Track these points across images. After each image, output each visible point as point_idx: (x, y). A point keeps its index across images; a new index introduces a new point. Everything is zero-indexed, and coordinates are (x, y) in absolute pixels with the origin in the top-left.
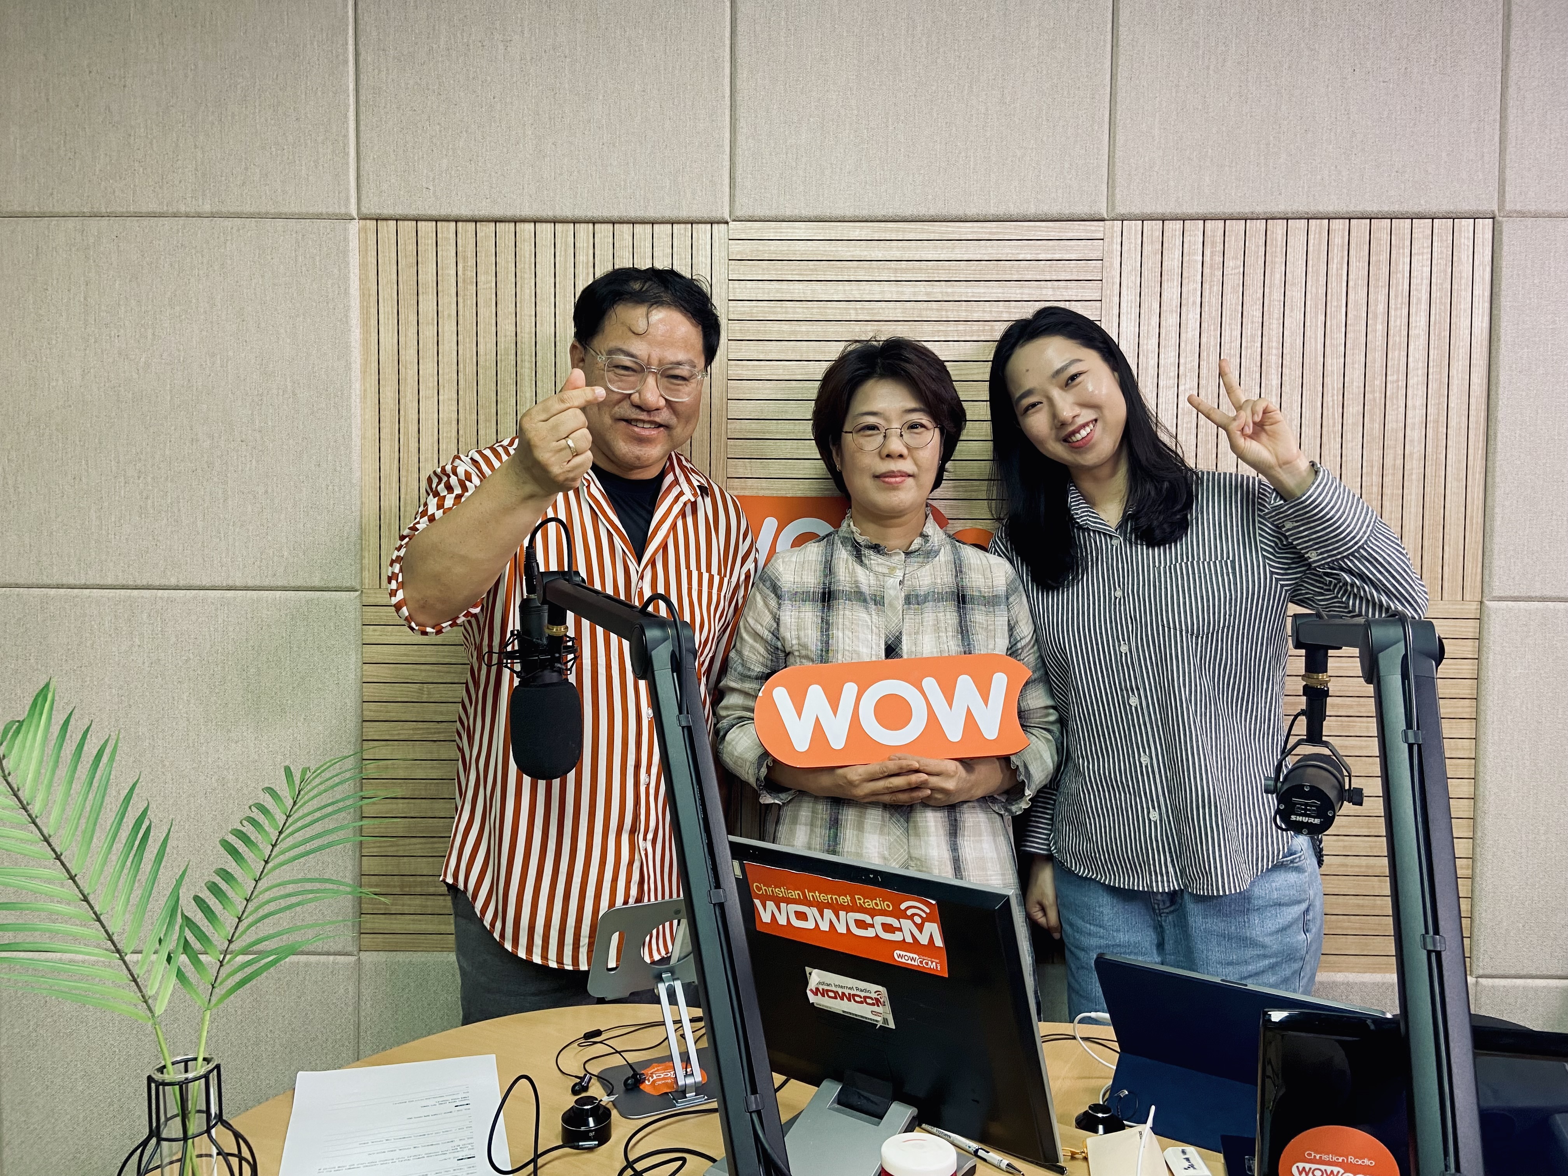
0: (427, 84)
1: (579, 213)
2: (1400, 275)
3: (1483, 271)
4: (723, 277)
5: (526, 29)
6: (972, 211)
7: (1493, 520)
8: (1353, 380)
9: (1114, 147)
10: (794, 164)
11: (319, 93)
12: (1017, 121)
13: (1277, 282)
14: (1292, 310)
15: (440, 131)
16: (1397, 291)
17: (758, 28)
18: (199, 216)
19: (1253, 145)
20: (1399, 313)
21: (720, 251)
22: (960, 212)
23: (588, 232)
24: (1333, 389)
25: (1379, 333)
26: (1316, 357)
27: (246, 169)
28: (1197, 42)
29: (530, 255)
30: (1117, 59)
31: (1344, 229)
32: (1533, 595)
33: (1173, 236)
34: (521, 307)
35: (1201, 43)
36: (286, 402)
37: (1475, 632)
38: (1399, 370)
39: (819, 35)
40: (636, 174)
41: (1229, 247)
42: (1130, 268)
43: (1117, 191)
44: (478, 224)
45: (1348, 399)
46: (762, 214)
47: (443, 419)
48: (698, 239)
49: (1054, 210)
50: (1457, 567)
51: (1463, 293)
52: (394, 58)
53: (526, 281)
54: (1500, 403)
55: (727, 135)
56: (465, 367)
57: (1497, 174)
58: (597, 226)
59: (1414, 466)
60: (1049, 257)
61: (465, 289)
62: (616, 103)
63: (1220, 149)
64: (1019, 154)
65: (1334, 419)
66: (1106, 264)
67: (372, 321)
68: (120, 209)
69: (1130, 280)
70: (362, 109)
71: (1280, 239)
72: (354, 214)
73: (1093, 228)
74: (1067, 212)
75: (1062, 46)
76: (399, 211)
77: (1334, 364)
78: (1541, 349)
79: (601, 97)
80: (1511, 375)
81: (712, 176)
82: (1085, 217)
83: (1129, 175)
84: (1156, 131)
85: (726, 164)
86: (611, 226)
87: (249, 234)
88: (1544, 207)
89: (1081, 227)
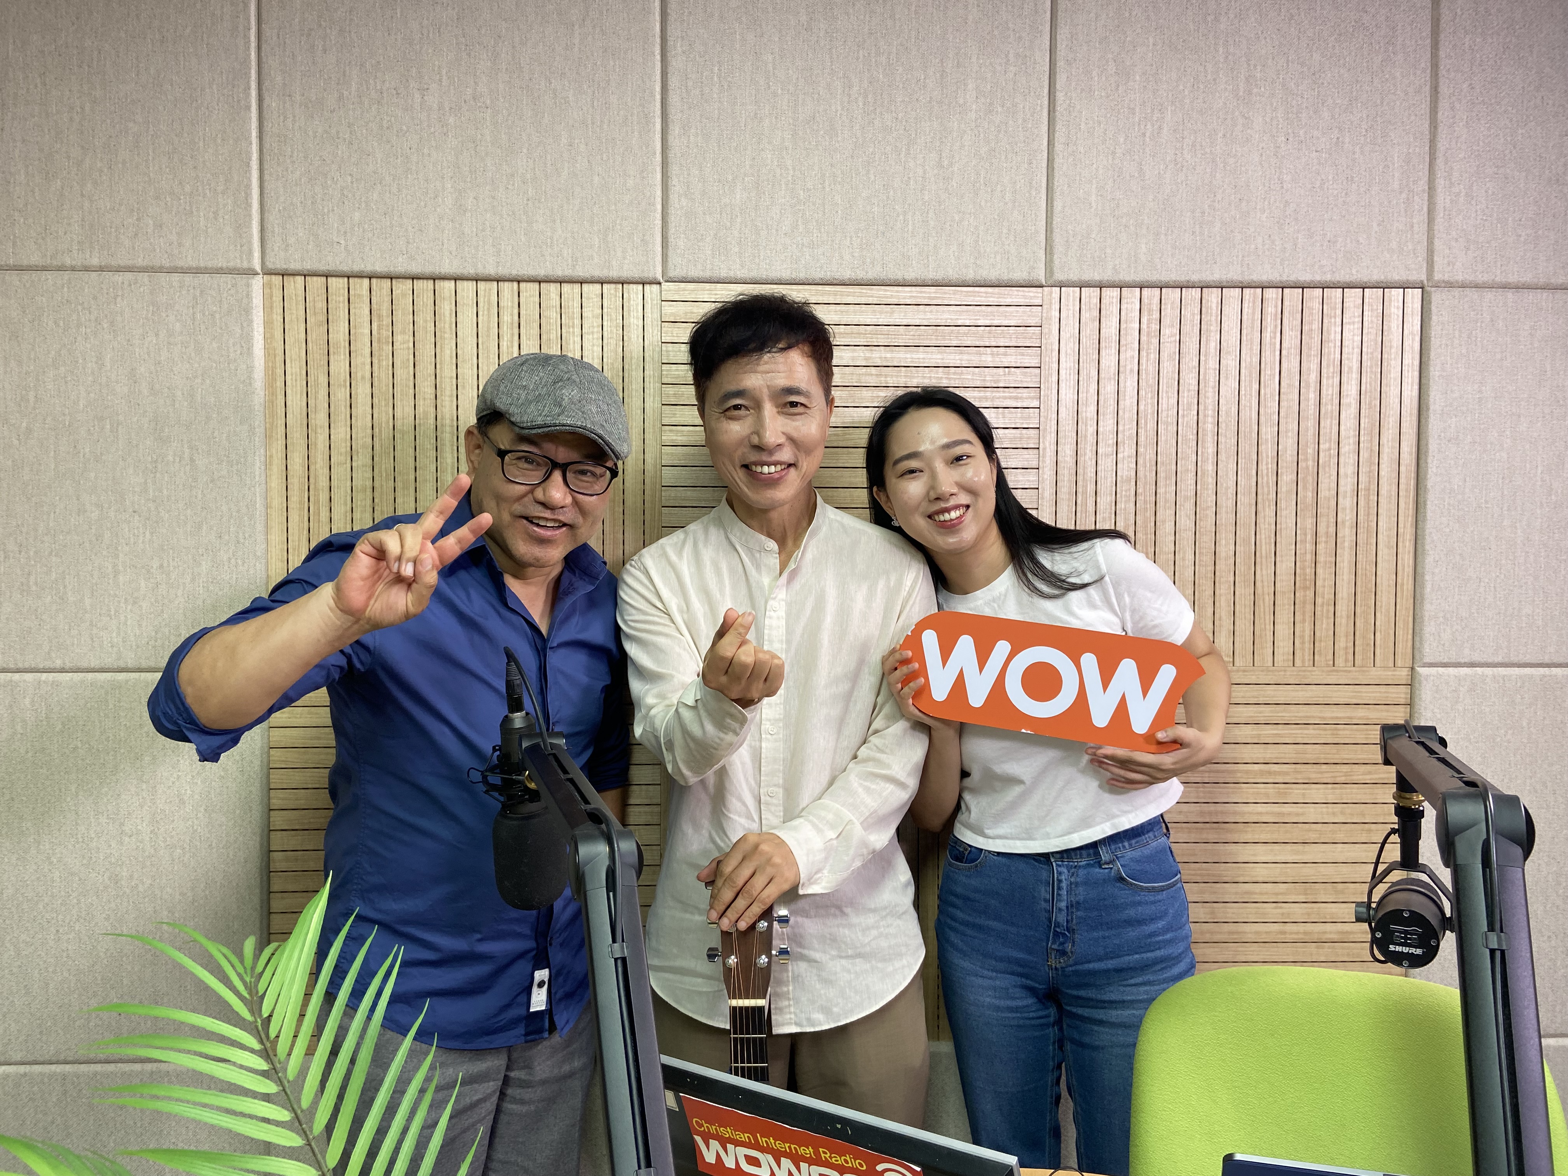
0: (338, 132)
1: (503, 271)
2: (1331, 344)
3: (1413, 340)
4: (655, 339)
5: (445, 77)
6: (911, 275)
7: (1423, 587)
8: (1286, 448)
9: (1052, 213)
10: (729, 224)
11: (219, 141)
12: (955, 185)
13: (1212, 350)
14: (1227, 378)
15: (352, 183)
16: (1329, 360)
17: (690, 84)
18: (87, 269)
19: (1189, 214)
20: (1330, 382)
21: (652, 313)
22: (899, 275)
23: (512, 290)
24: (1267, 456)
25: (1312, 402)
26: (1251, 426)
27: (139, 220)
28: (1134, 109)
29: (451, 314)
30: (1054, 125)
31: (1277, 298)
32: (1463, 661)
33: (1111, 303)
34: (441, 368)
35: (1137, 110)
36: (182, 469)
37: (1406, 698)
38: (1330, 439)
39: (753, 92)
40: (563, 231)
41: (1165, 315)
42: (1068, 335)
43: (1055, 256)
44: (394, 281)
45: (1282, 467)
46: (696, 275)
47: (357, 488)
48: (629, 300)
49: (993, 275)
50: (1389, 634)
51: (1393, 362)
52: (300, 106)
53: (446, 342)
54: (1430, 470)
55: (659, 193)
56: (380, 431)
57: (1426, 244)
58: (522, 285)
59: (1346, 533)
60: (988, 323)
61: (380, 349)
62: (541, 157)
63: (1156, 217)
64: (957, 218)
65: (1268, 487)
66: (1045, 330)
67: (278, 384)
69: (1069, 347)
70: (267, 157)
71: (1214, 306)
72: (258, 268)
73: (1031, 294)
74: (1006, 278)
75: (1000, 109)
76: (308, 266)
77: (1268, 432)
78: (1469, 419)
79: (525, 151)
80: (1440, 444)
81: (644, 235)
82: (1024, 284)
83: (1067, 241)
84: (1093, 198)
85: (659, 222)
86: (536, 285)
87: (142, 289)
88: (1470, 277)
89: (1020, 293)
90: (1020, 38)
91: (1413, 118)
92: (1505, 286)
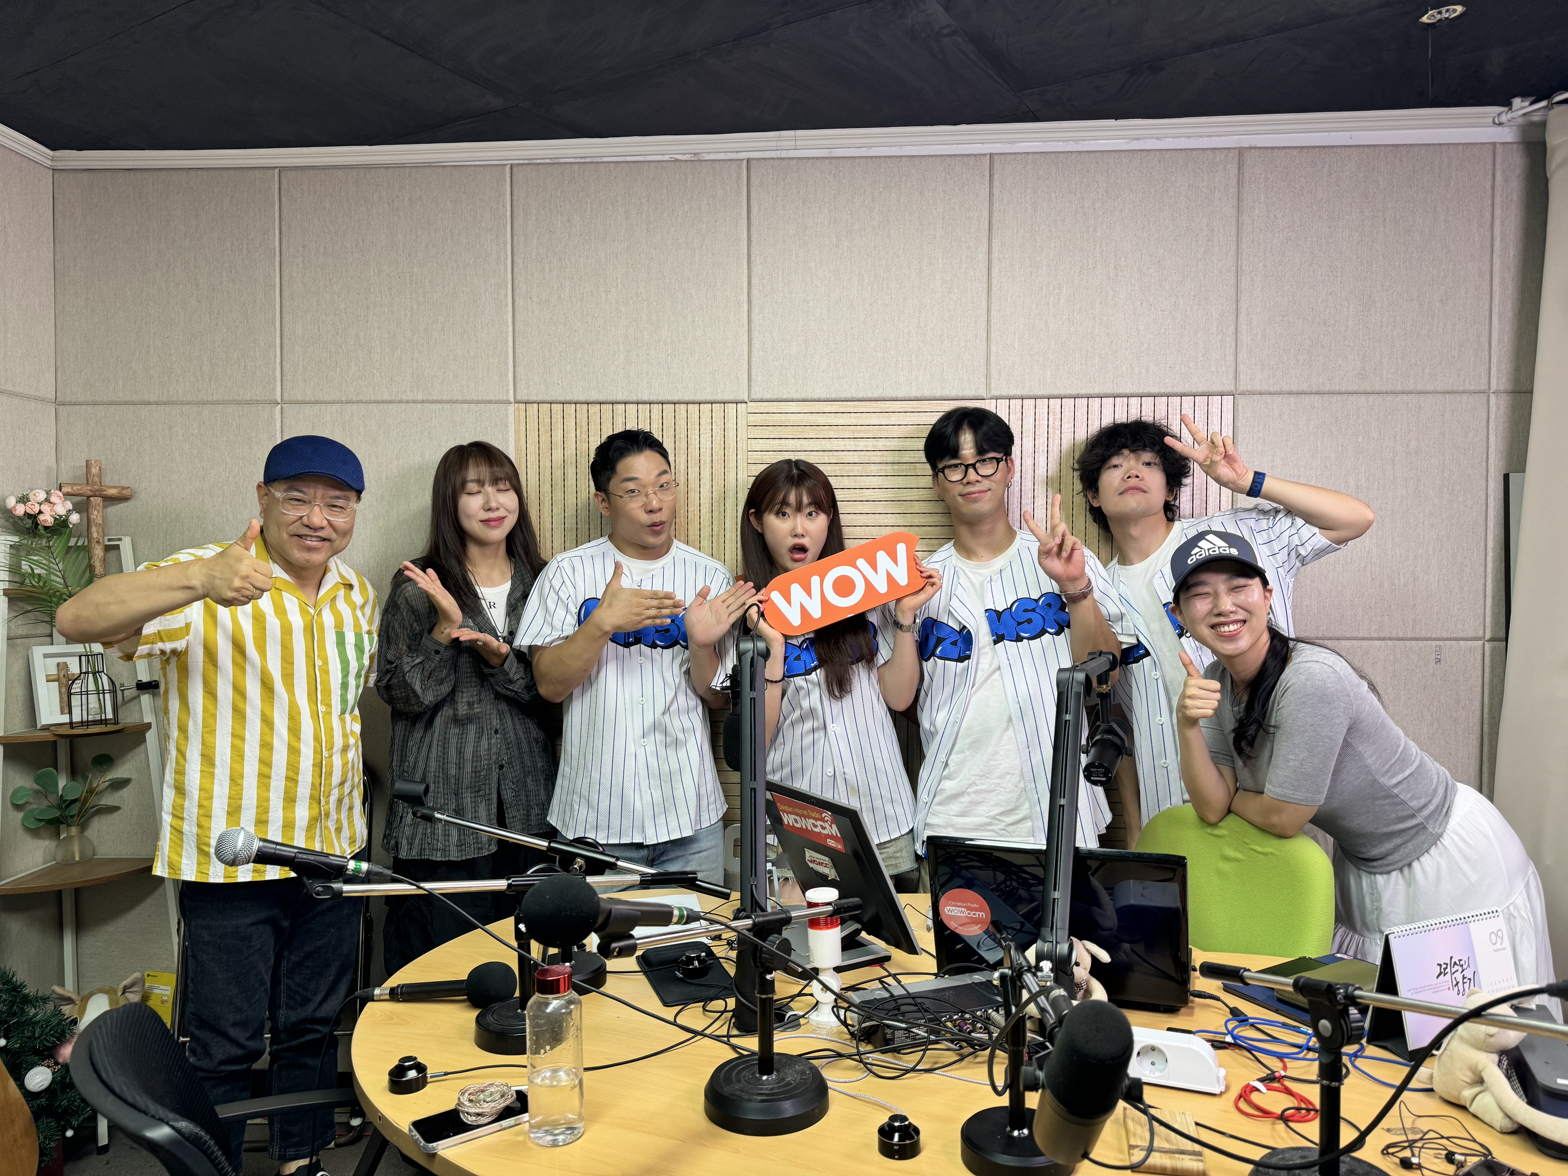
0: (558, 318)
1: (652, 397)
4: (744, 436)
5: (619, 284)
9: (990, 354)
10: (788, 366)
11: (490, 326)
12: (928, 338)
15: (565, 347)
17: (765, 282)
18: (415, 402)
21: (742, 419)
23: (658, 408)
27: (444, 373)
31: (1137, 404)
40: (689, 373)
41: (1065, 415)
43: (994, 380)
46: (768, 397)
48: (728, 413)
49: (953, 393)
52: (536, 304)
55: (746, 348)
56: (581, 495)
57: (1233, 368)
58: (664, 405)
61: (581, 446)
64: (929, 359)
68: (365, 399)
70: (517, 335)
71: (1096, 409)
72: (512, 400)
74: (961, 395)
75: (956, 290)
76: (540, 398)
81: (737, 374)
82: (974, 397)
83: (999, 371)
84: (1016, 344)
85: (746, 366)
86: (673, 406)
87: (446, 413)
88: (1265, 388)
90: (969, 246)
91: (1225, 287)
92: (1290, 393)
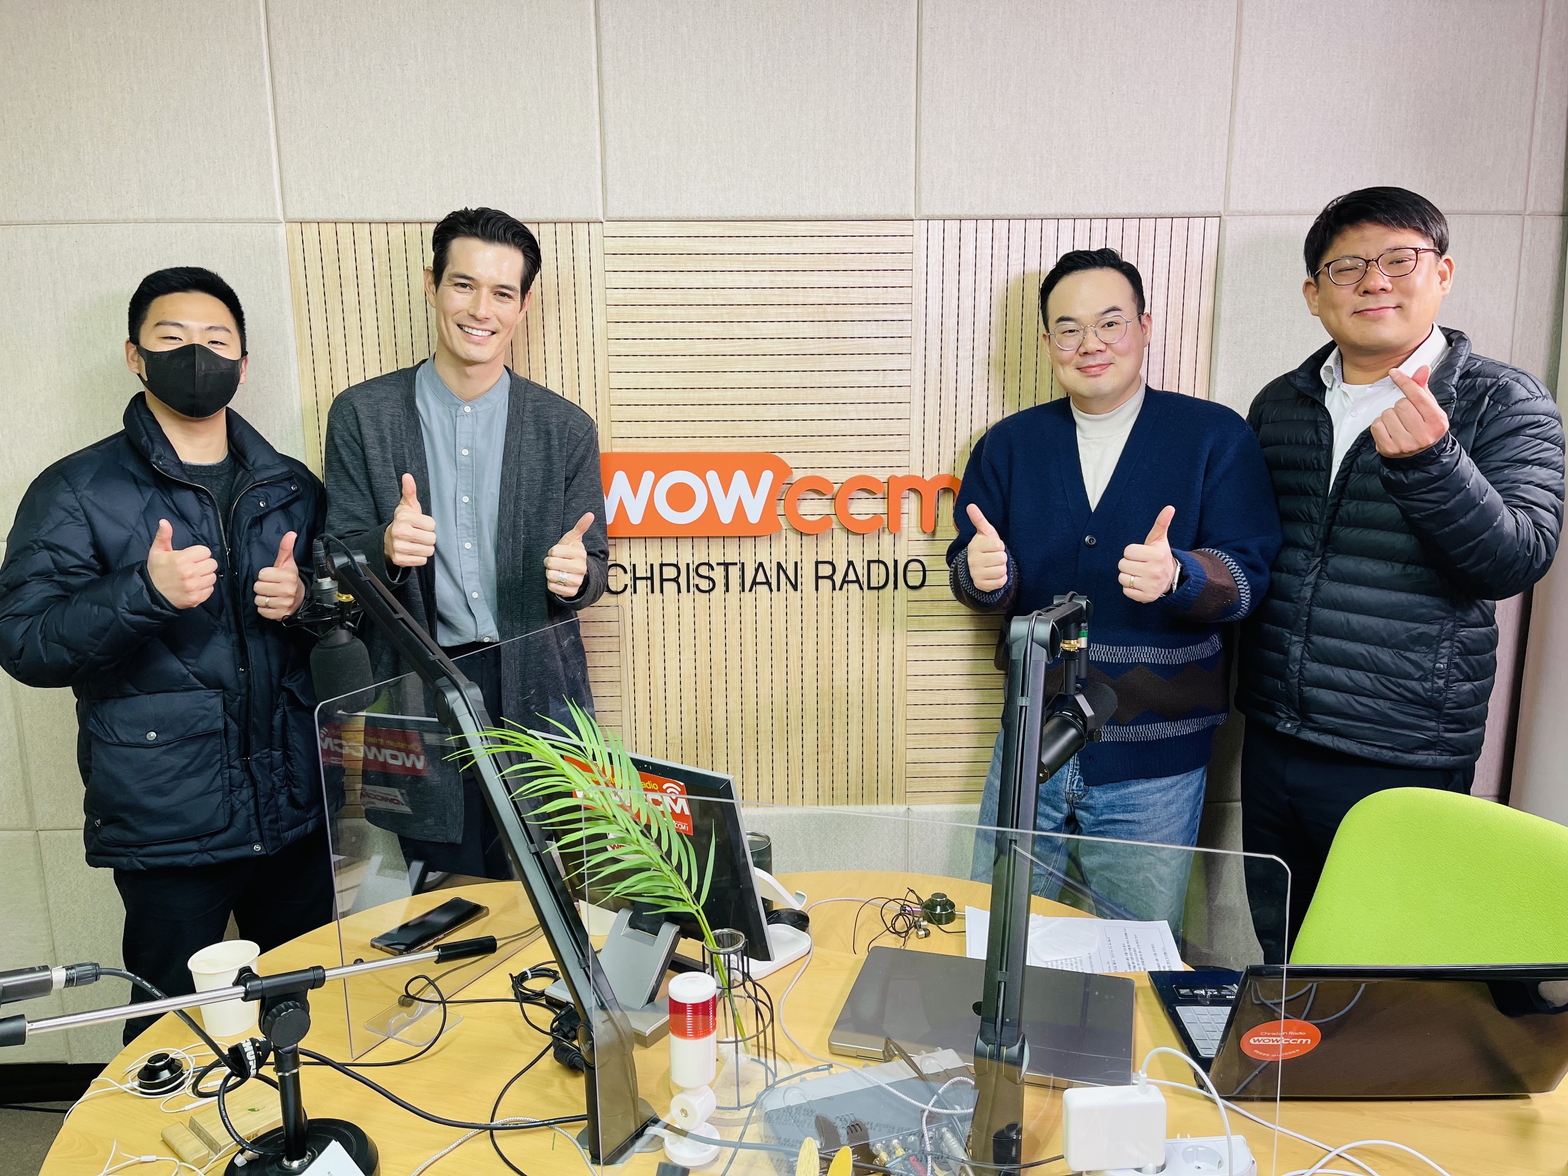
3: (1210, 261)
4: (600, 269)
5: (420, 54)
6: (805, 214)
9: (920, 159)
10: (655, 172)
11: (242, 113)
12: (840, 136)
19: (1031, 158)
21: (597, 247)
22: (795, 214)
27: (183, 180)
28: (986, 69)
30: (921, 84)
31: (1102, 228)
33: (969, 233)
41: (1012, 243)
42: (934, 260)
43: (923, 196)
44: (389, 225)
46: (631, 216)
49: (872, 212)
51: (1194, 279)
52: (306, 80)
54: (1220, 369)
55: (598, 147)
57: (1224, 180)
60: (869, 251)
61: (381, 281)
62: (501, 120)
63: (1004, 161)
64: (842, 164)
66: (915, 256)
67: (303, 311)
68: (76, 217)
69: (935, 270)
70: (281, 126)
72: (281, 219)
73: (904, 226)
74: (882, 213)
76: (320, 216)
78: (1252, 325)
81: (587, 183)
82: (898, 218)
83: (932, 182)
84: (953, 146)
85: (599, 172)
87: (191, 237)
88: (1259, 207)
89: (895, 226)
90: (892, 9)
91: (1218, 71)
92: (1290, 214)
